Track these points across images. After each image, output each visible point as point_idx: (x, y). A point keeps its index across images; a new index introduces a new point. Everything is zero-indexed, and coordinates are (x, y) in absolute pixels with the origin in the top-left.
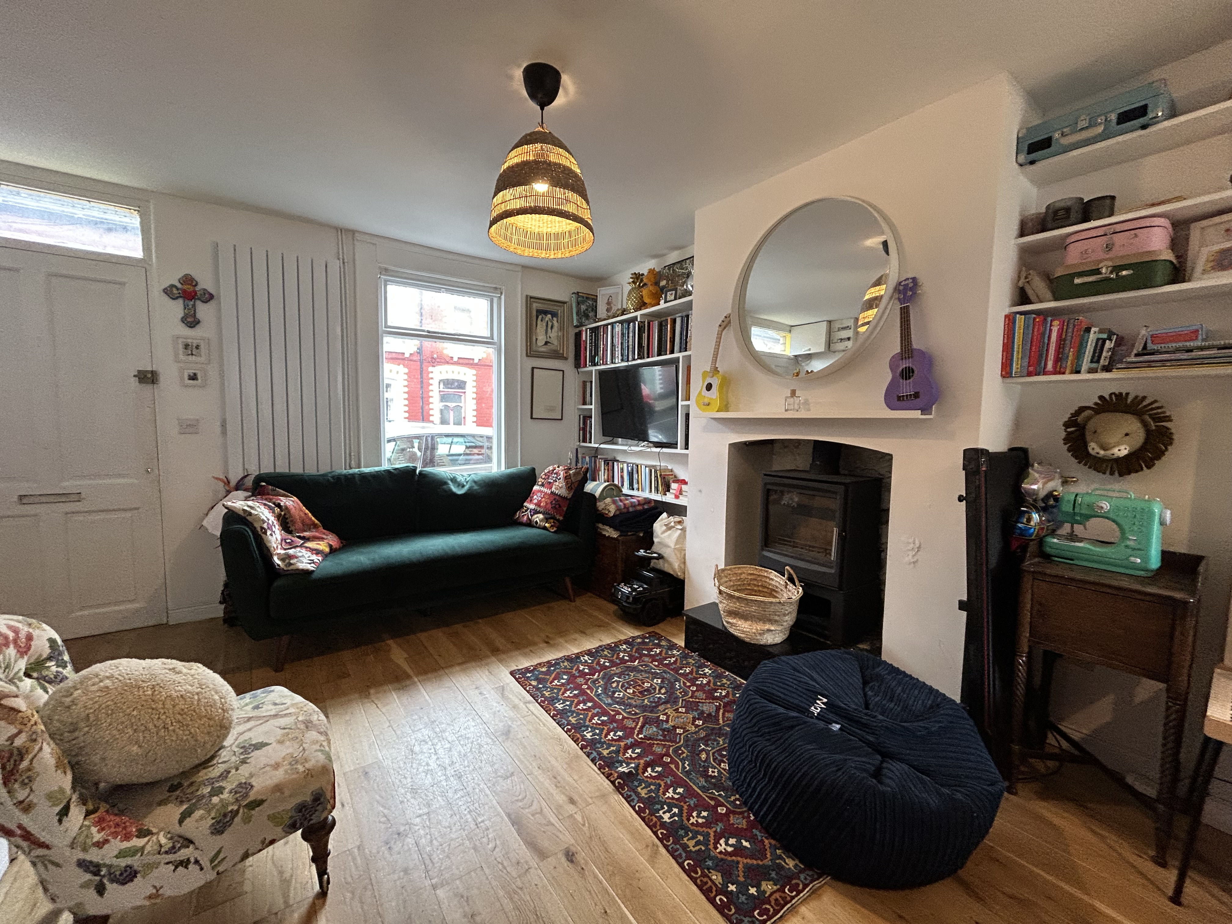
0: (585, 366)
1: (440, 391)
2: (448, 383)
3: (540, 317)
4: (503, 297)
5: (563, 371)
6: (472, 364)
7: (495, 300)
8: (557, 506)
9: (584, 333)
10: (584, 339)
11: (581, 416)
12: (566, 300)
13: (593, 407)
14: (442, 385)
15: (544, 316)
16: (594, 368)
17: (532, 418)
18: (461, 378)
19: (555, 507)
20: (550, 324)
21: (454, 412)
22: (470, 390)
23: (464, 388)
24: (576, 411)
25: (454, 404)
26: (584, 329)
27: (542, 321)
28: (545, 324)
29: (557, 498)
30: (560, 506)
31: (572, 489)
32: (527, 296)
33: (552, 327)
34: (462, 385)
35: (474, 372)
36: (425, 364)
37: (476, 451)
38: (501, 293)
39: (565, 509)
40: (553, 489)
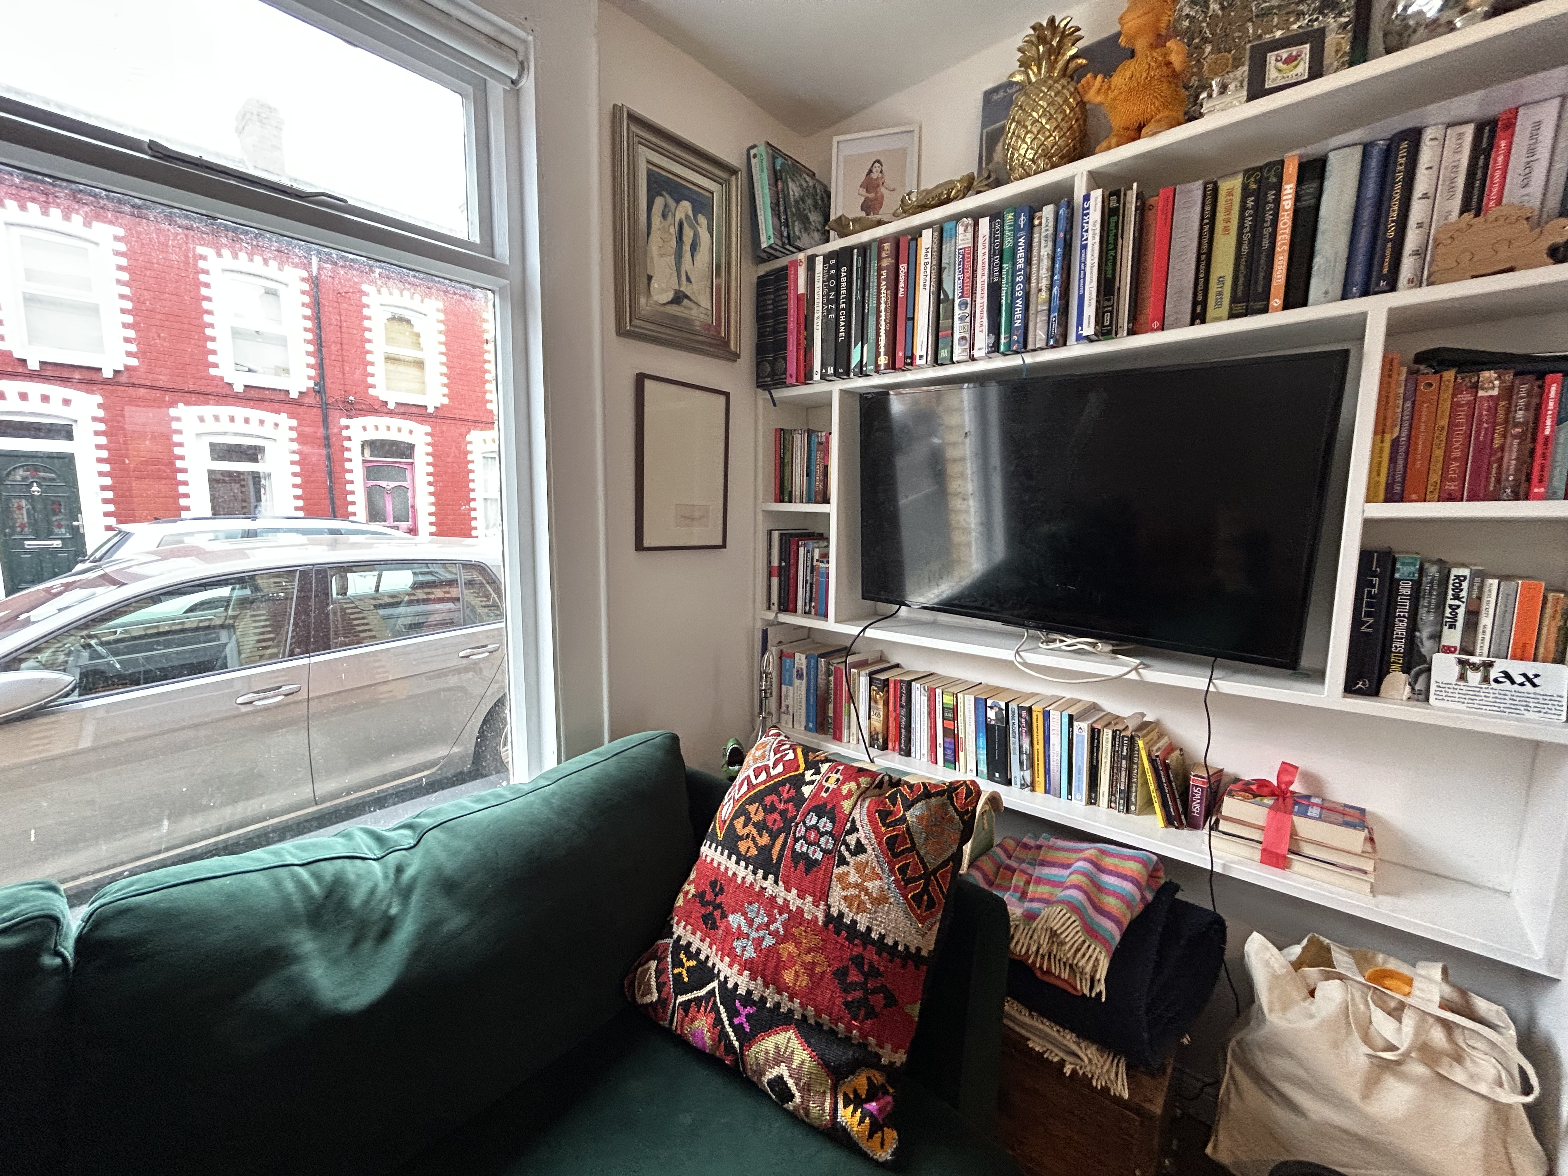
0: (806, 377)
1: (364, 461)
2: (375, 446)
3: (659, 202)
4: (528, 84)
5: (727, 395)
6: (421, 415)
7: (497, 91)
8: (878, 1000)
9: (802, 272)
10: (801, 290)
11: (776, 535)
12: (733, 159)
13: (832, 508)
14: (367, 452)
15: (672, 203)
16: (836, 387)
17: (640, 546)
18: (404, 437)
19: (863, 1002)
20: (688, 234)
21: (393, 498)
22: (422, 460)
23: (411, 456)
24: (760, 517)
25: (392, 484)
26: (801, 256)
27: (664, 216)
28: (673, 230)
29: (871, 955)
30: (891, 1001)
31: (931, 904)
32: (616, 111)
33: (694, 247)
34: (406, 450)
35: (428, 429)
36: (333, 414)
37: (438, 593)
38: (522, 68)
39: (915, 1010)
40: (837, 901)
